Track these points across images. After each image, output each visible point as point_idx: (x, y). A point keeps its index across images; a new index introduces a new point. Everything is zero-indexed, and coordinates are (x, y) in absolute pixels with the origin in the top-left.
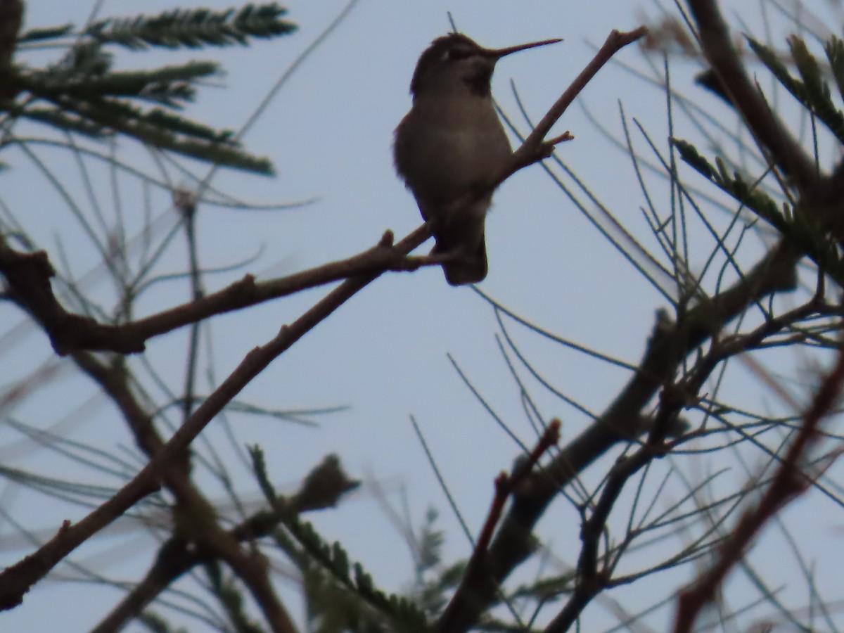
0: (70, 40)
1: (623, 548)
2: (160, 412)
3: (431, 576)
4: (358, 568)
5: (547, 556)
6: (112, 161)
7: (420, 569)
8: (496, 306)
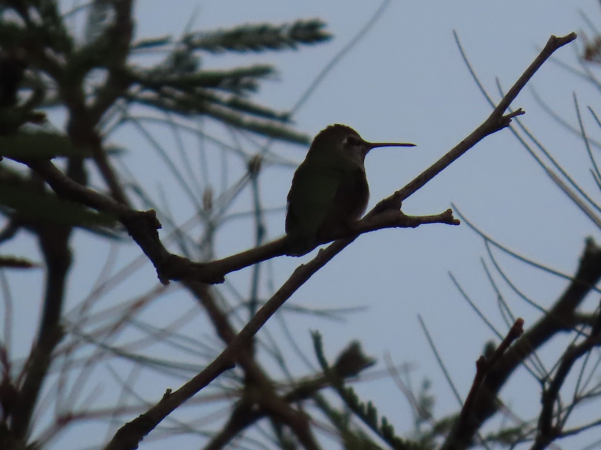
0: (170, 48)
1: (570, 409)
2: (233, 311)
3: (426, 427)
4: (384, 421)
5: (508, 413)
6: (201, 135)
7: (418, 422)
8: (486, 239)
